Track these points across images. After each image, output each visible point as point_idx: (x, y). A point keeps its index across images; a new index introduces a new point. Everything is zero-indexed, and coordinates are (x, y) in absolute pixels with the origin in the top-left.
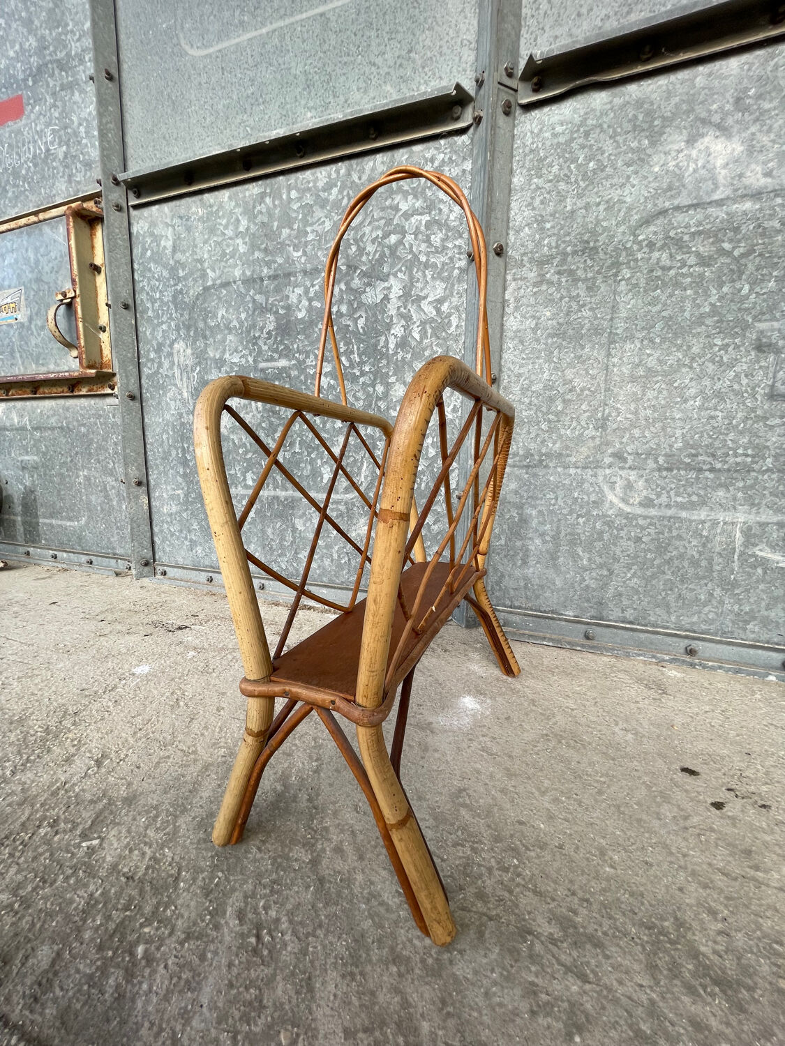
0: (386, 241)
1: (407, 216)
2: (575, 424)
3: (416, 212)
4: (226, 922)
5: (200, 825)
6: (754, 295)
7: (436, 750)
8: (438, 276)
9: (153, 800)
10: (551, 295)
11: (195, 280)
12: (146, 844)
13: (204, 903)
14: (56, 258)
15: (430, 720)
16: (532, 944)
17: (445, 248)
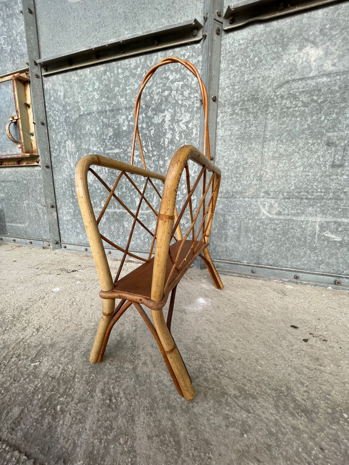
0: (163, 94)
1: (173, 82)
2: (248, 178)
3: (177, 80)
4: (96, 395)
5: (84, 355)
6: (326, 121)
7: (187, 321)
8: (187, 111)
9: (63, 345)
10: (238, 120)
11: (75, 112)
12: (60, 363)
13: (86, 387)
14: (8, 101)
15: (185, 308)
16: (227, 398)
17: (190, 97)
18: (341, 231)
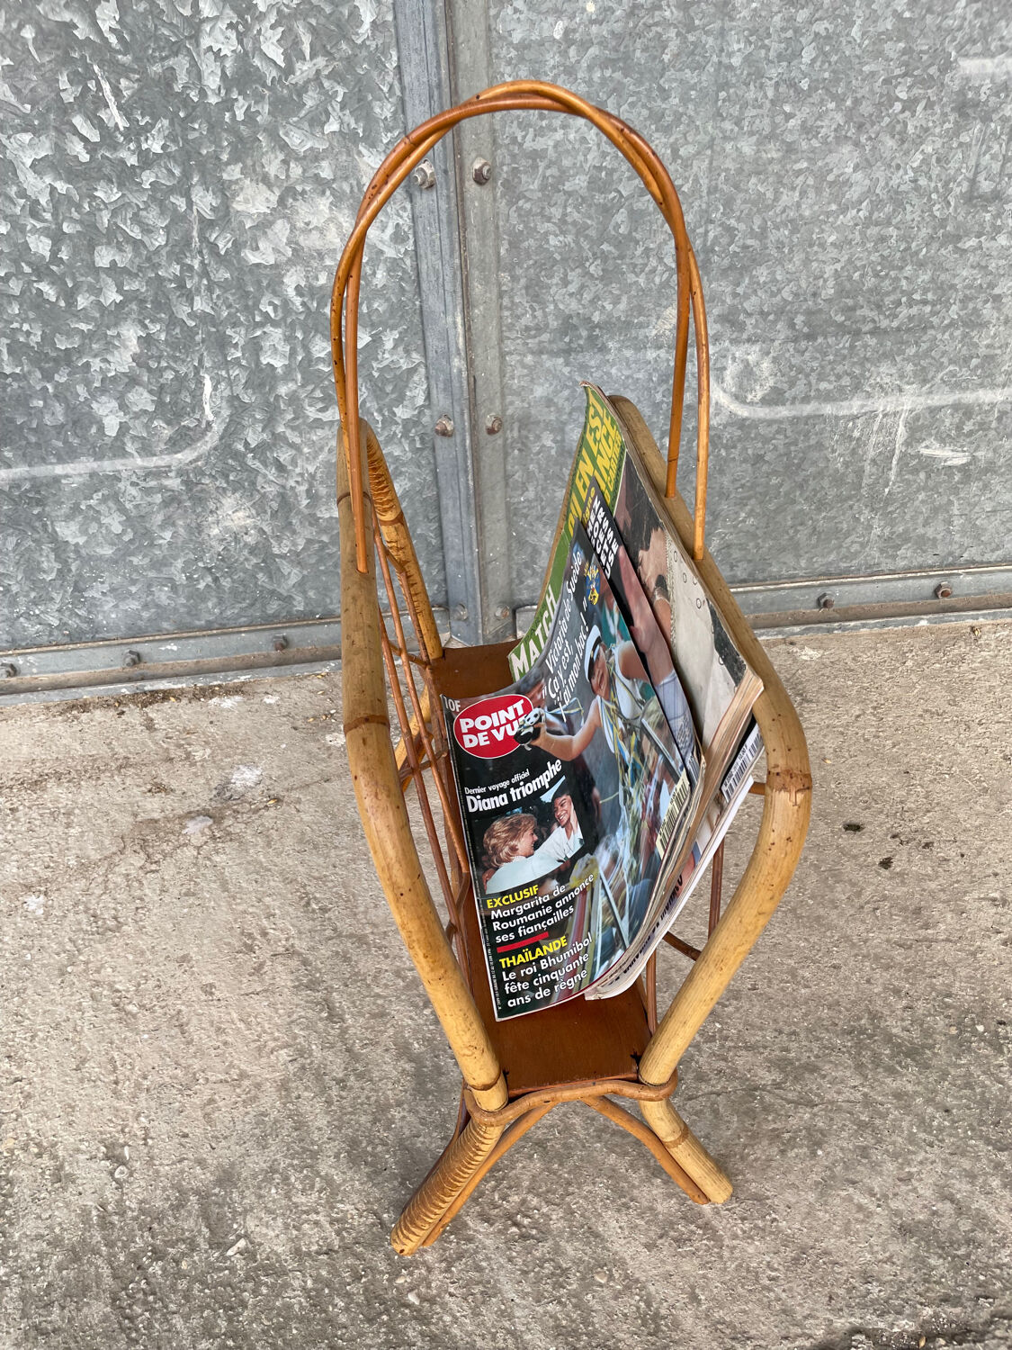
4: (475, 1231)
5: (352, 1161)
9: (257, 1163)
12: (307, 1213)
18: (971, 433)
